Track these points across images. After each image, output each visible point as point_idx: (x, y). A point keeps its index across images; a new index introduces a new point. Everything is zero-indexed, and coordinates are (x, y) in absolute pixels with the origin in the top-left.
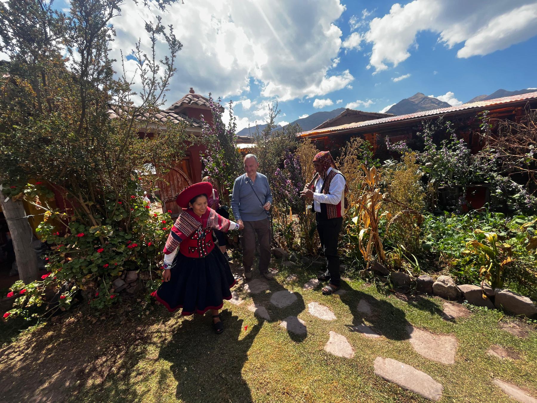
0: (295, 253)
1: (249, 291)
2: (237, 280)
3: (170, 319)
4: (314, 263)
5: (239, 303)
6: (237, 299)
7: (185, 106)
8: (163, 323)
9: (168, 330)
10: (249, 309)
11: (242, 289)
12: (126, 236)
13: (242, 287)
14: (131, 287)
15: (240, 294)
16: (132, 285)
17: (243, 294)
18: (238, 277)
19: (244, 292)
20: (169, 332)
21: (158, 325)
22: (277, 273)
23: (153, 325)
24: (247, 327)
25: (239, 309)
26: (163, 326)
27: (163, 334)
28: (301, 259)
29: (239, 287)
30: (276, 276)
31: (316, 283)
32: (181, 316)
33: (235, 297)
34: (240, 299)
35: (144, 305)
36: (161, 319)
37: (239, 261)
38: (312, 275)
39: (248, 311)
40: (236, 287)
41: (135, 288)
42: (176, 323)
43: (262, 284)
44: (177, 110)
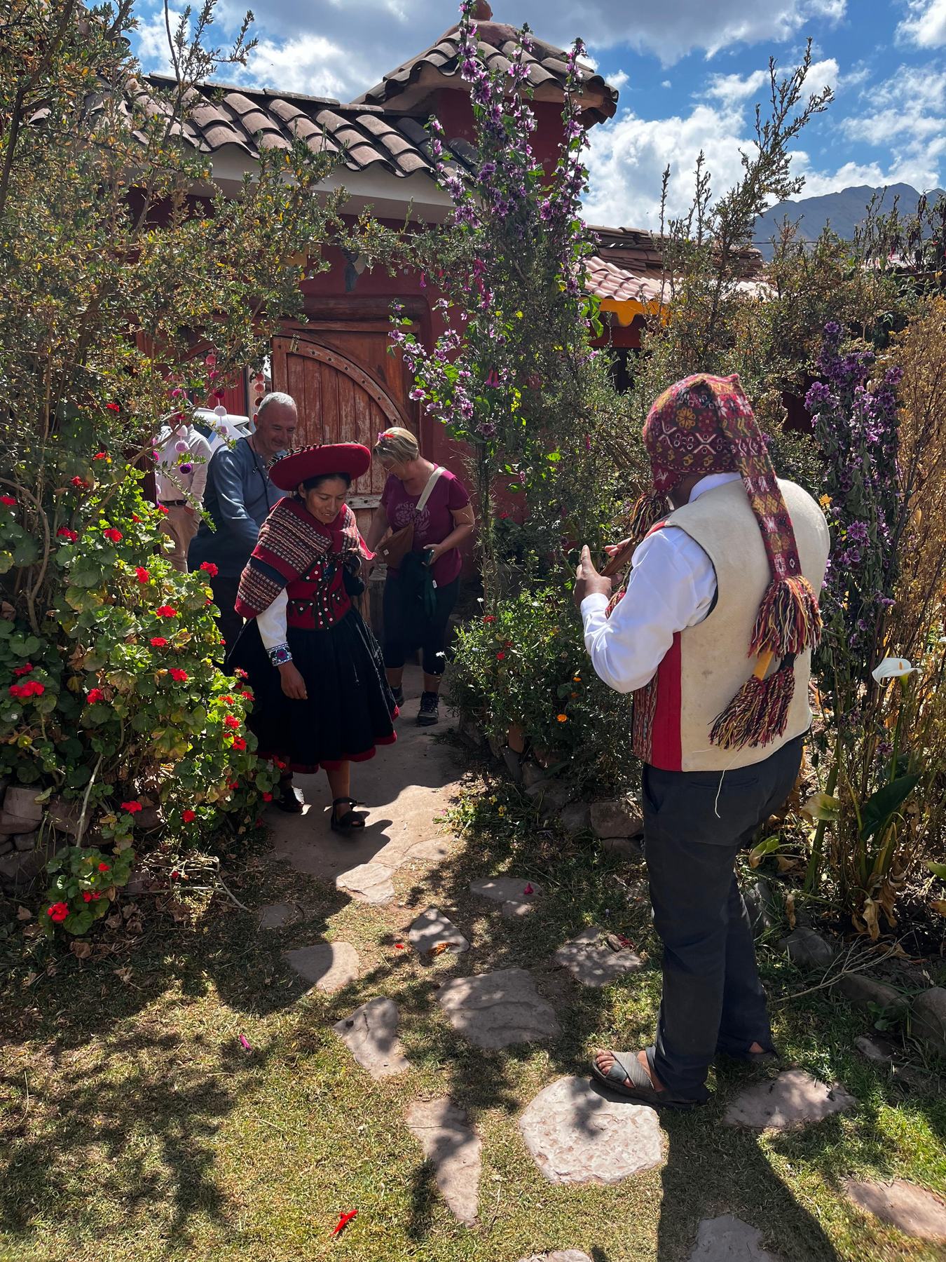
0: (769, 888)
1: (456, 1022)
2: (437, 945)
3: (87, 1042)
4: (844, 981)
5: (384, 1072)
6: (384, 1046)
7: (430, 80)
8: (55, 1052)
9: (56, 1089)
10: (410, 1120)
11: (431, 997)
12: (19, 640)
13: (437, 987)
14: (15, 848)
15: (408, 1026)
16: (18, 840)
17: (426, 1029)
18: (447, 927)
19: (435, 1018)
20: (53, 1102)
21: (36, 1049)
22: (634, 969)
23: (18, 1041)
24: (351, 1217)
25: (371, 1102)
26: (49, 1061)
27: (28, 1103)
28: (785, 929)
29: (424, 984)
30: (622, 983)
31: (811, 1105)
32: (130, 1042)
33: (380, 1033)
34: (398, 1049)
35: (34, 939)
36: (61, 1026)
37: (492, 848)
38: (808, 1046)
39: (401, 1132)
40: (413, 976)
41: (26, 857)
42: (98, 1069)
43: (529, 1006)
44: (399, 104)
